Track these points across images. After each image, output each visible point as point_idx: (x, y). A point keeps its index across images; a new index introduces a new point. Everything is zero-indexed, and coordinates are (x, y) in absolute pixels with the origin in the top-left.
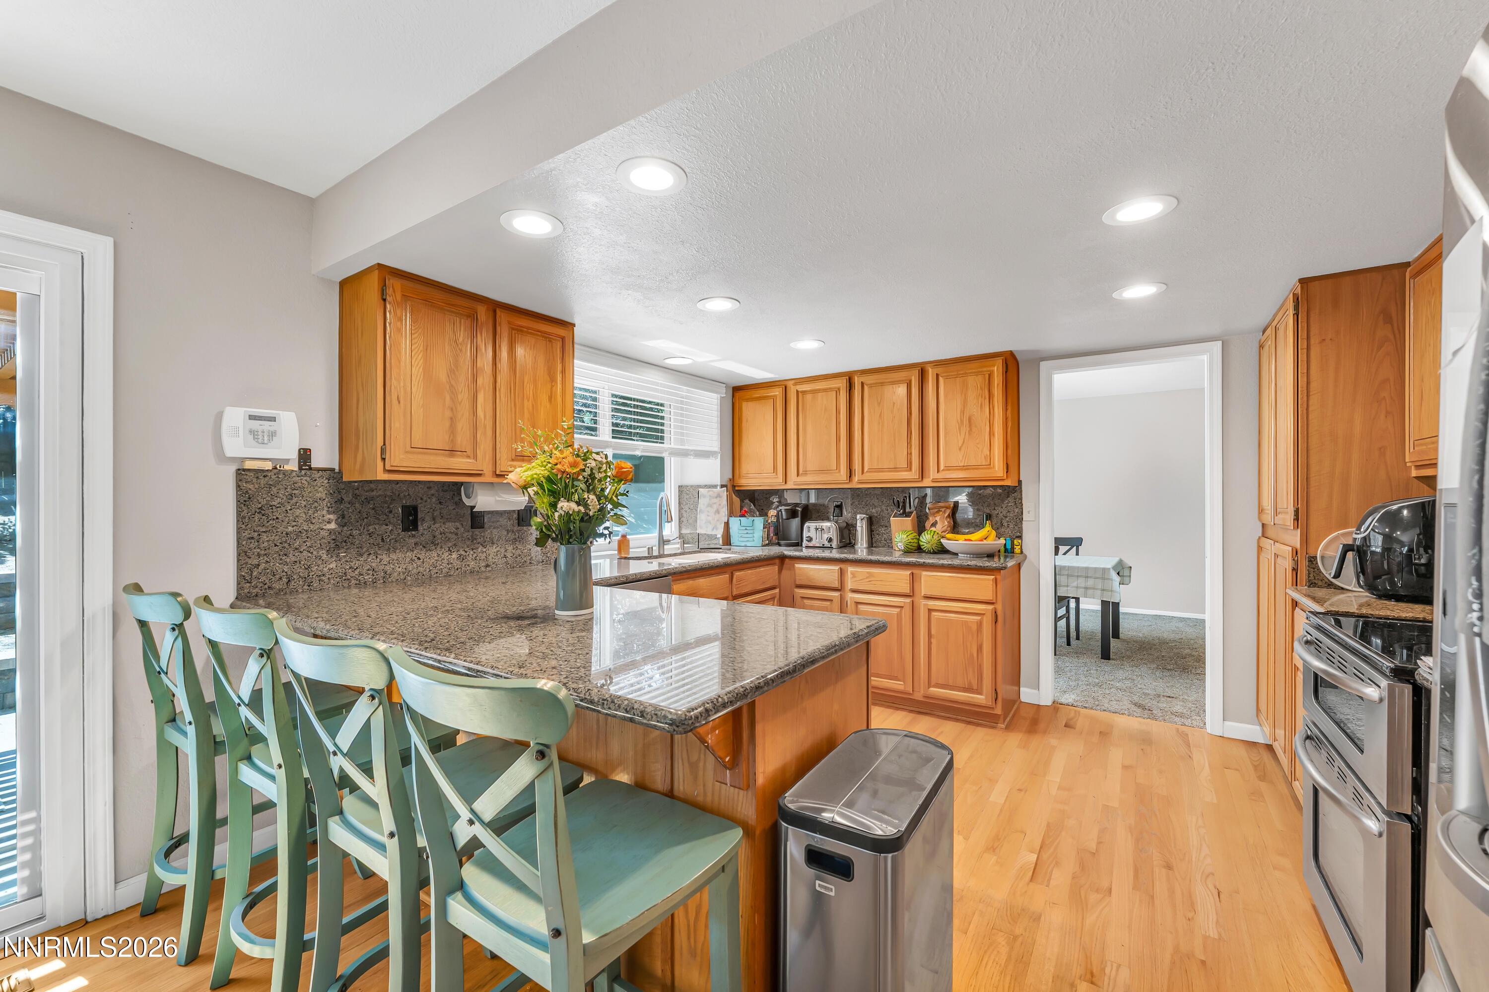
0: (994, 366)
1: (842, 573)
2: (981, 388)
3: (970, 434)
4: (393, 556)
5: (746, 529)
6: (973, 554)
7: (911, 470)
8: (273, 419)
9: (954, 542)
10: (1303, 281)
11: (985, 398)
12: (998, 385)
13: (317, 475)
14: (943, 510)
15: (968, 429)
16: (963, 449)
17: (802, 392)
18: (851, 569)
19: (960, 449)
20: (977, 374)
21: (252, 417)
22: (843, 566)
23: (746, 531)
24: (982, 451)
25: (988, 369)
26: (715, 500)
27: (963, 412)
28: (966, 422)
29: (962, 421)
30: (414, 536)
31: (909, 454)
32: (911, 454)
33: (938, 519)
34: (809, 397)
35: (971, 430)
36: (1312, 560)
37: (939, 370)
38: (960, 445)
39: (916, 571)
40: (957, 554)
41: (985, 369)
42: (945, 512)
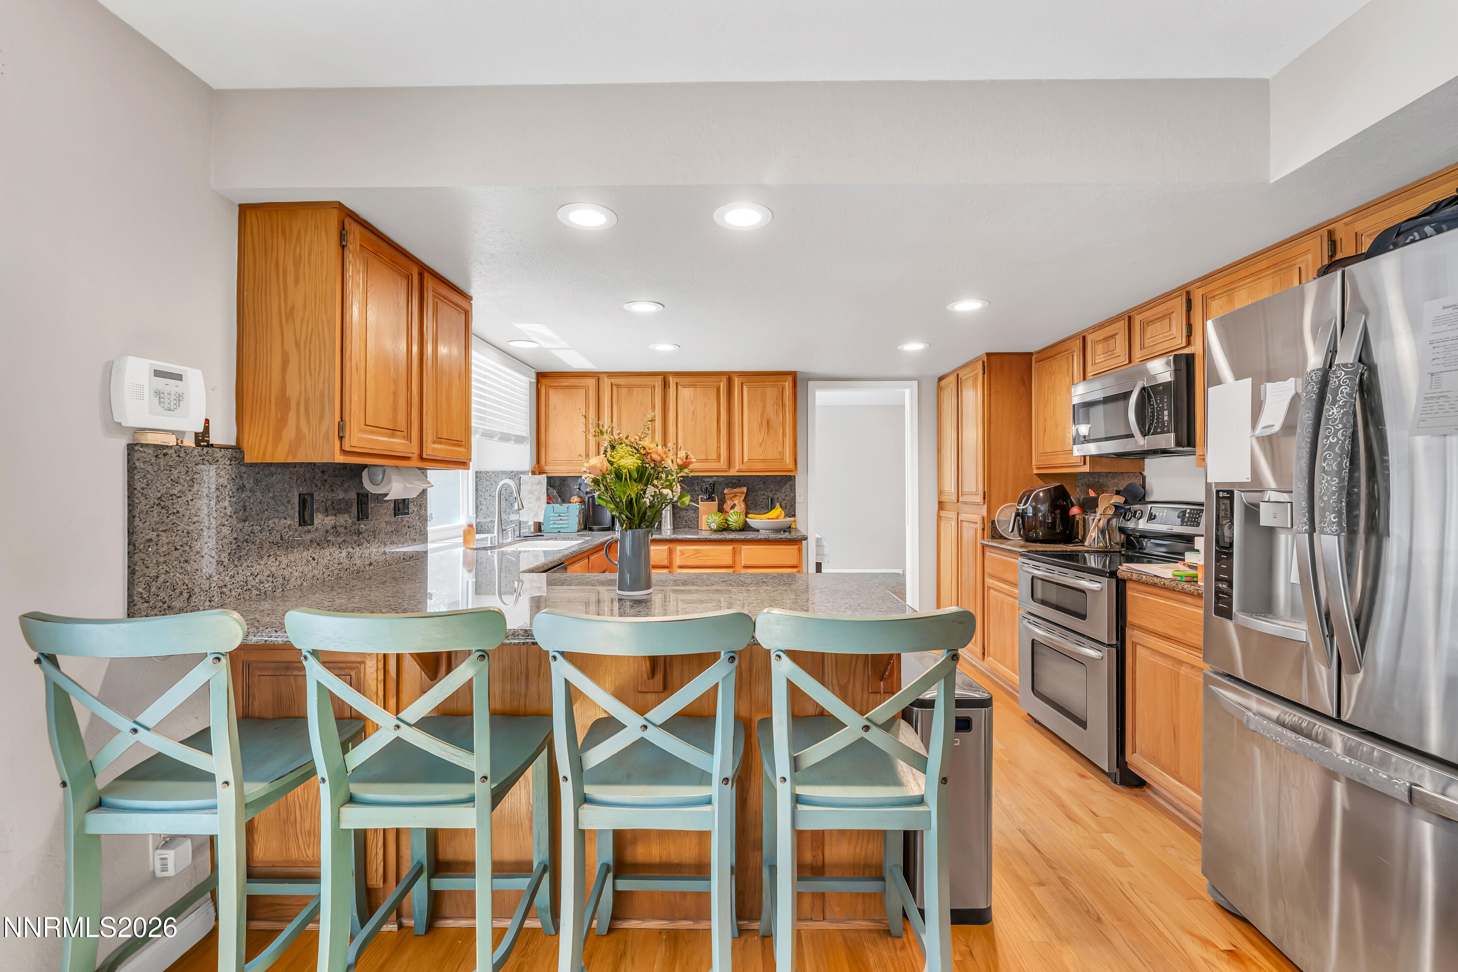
0: (786, 382)
1: (671, 552)
2: (777, 398)
3: (768, 434)
4: (291, 557)
5: (559, 516)
6: (774, 530)
7: (720, 461)
8: (179, 377)
9: (755, 521)
10: (988, 354)
11: (779, 406)
12: (789, 397)
13: (219, 454)
14: (739, 495)
15: (766, 430)
16: (762, 445)
17: (616, 385)
18: (679, 548)
19: (760, 446)
20: (774, 386)
21: (158, 374)
22: (671, 546)
23: (560, 518)
24: (777, 448)
25: (782, 383)
26: (536, 487)
27: (762, 416)
28: (765, 424)
29: (762, 423)
30: (309, 531)
31: (719, 448)
32: (720, 447)
33: (736, 502)
34: (624, 391)
35: (768, 430)
36: (993, 522)
37: (744, 379)
38: (760, 442)
39: (737, 546)
40: (758, 531)
41: (779, 383)
42: (740, 497)
